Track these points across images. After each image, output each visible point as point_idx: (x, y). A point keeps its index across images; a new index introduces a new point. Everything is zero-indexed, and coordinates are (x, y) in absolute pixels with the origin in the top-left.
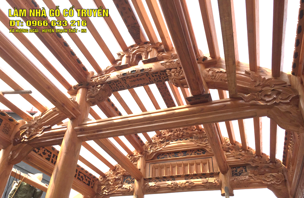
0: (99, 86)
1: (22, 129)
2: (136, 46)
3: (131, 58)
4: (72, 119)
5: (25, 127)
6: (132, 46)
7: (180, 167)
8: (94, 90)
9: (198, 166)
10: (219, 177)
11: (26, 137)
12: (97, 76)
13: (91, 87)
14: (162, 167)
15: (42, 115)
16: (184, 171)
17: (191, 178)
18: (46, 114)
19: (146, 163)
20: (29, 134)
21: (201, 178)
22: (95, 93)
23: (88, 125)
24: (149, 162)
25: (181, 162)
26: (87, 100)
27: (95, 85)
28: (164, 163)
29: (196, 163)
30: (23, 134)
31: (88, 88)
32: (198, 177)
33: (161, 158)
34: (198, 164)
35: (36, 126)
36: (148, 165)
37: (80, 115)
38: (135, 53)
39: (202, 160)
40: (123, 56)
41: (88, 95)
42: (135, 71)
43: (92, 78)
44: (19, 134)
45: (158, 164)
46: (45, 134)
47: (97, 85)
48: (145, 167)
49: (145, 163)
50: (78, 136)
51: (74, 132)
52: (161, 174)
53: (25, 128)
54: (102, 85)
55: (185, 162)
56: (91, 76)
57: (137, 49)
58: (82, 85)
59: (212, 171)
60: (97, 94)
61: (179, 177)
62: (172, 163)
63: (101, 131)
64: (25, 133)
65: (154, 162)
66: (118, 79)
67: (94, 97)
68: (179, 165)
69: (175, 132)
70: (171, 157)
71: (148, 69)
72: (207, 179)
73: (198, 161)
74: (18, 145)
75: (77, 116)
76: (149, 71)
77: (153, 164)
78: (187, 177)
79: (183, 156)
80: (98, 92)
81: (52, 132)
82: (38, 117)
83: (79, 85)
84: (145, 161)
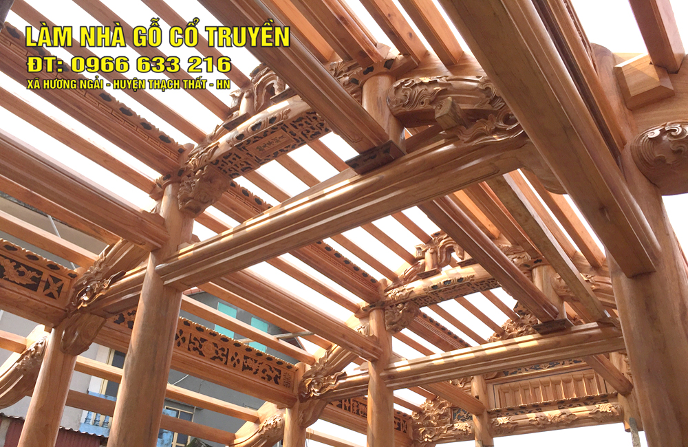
0: (400, 306)
1: (306, 377)
2: (443, 234)
3: (439, 255)
4: (374, 361)
5: (309, 374)
6: (436, 235)
7: (547, 388)
8: (393, 313)
9: (579, 383)
10: (617, 401)
11: (316, 390)
12: (393, 288)
13: (389, 307)
14: (515, 390)
15: (328, 355)
16: (556, 394)
17: (568, 405)
18: (334, 352)
19: (487, 383)
20: (318, 385)
21: (586, 404)
22: (397, 319)
23: (398, 370)
24: (491, 383)
25: (547, 379)
26: (387, 328)
27: (393, 304)
28: (518, 383)
29: (574, 379)
30: (310, 385)
31: (384, 310)
32: (581, 404)
33: (511, 374)
34: (578, 380)
35: (324, 372)
36: (490, 386)
37: (383, 353)
38: (443, 246)
39: (584, 372)
40: (426, 251)
41: (386, 321)
42: (450, 281)
43: (386, 291)
44: (305, 386)
45: (507, 385)
46: (340, 384)
47: (397, 305)
48: (486, 392)
49: (484, 385)
50: (388, 386)
51: (381, 380)
52: (515, 402)
53: (310, 376)
54: (404, 303)
55: (553, 378)
56: (384, 288)
57: (445, 239)
58: (374, 306)
59: (604, 392)
60: (400, 319)
61: (547, 406)
62: (532, 381)
63: (418, 377)
64: (312, 383)
65: (500, 382)
66: (426, 294)
67: (396, 323)
68: (545, 385)
69: (529, 326)
70: (527, 371)
71: (469, 278)
72: (597, 406)
73: (578, 374)
74: (308, 402)
75: (379, 357)
76: (471, 280)
77: (499, 386)
78: (561, 404)
79: (549, 367)
80: (400, 317)
81: (349, 382)
82: (324, 358)
83: (371, 307)
84: (483, 380)
